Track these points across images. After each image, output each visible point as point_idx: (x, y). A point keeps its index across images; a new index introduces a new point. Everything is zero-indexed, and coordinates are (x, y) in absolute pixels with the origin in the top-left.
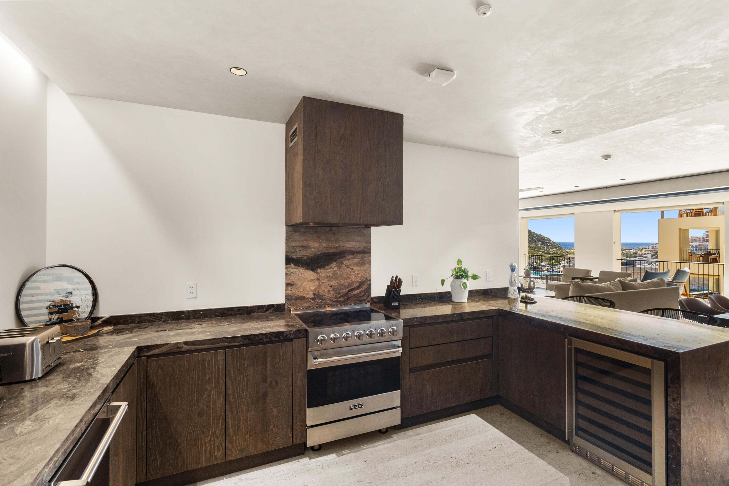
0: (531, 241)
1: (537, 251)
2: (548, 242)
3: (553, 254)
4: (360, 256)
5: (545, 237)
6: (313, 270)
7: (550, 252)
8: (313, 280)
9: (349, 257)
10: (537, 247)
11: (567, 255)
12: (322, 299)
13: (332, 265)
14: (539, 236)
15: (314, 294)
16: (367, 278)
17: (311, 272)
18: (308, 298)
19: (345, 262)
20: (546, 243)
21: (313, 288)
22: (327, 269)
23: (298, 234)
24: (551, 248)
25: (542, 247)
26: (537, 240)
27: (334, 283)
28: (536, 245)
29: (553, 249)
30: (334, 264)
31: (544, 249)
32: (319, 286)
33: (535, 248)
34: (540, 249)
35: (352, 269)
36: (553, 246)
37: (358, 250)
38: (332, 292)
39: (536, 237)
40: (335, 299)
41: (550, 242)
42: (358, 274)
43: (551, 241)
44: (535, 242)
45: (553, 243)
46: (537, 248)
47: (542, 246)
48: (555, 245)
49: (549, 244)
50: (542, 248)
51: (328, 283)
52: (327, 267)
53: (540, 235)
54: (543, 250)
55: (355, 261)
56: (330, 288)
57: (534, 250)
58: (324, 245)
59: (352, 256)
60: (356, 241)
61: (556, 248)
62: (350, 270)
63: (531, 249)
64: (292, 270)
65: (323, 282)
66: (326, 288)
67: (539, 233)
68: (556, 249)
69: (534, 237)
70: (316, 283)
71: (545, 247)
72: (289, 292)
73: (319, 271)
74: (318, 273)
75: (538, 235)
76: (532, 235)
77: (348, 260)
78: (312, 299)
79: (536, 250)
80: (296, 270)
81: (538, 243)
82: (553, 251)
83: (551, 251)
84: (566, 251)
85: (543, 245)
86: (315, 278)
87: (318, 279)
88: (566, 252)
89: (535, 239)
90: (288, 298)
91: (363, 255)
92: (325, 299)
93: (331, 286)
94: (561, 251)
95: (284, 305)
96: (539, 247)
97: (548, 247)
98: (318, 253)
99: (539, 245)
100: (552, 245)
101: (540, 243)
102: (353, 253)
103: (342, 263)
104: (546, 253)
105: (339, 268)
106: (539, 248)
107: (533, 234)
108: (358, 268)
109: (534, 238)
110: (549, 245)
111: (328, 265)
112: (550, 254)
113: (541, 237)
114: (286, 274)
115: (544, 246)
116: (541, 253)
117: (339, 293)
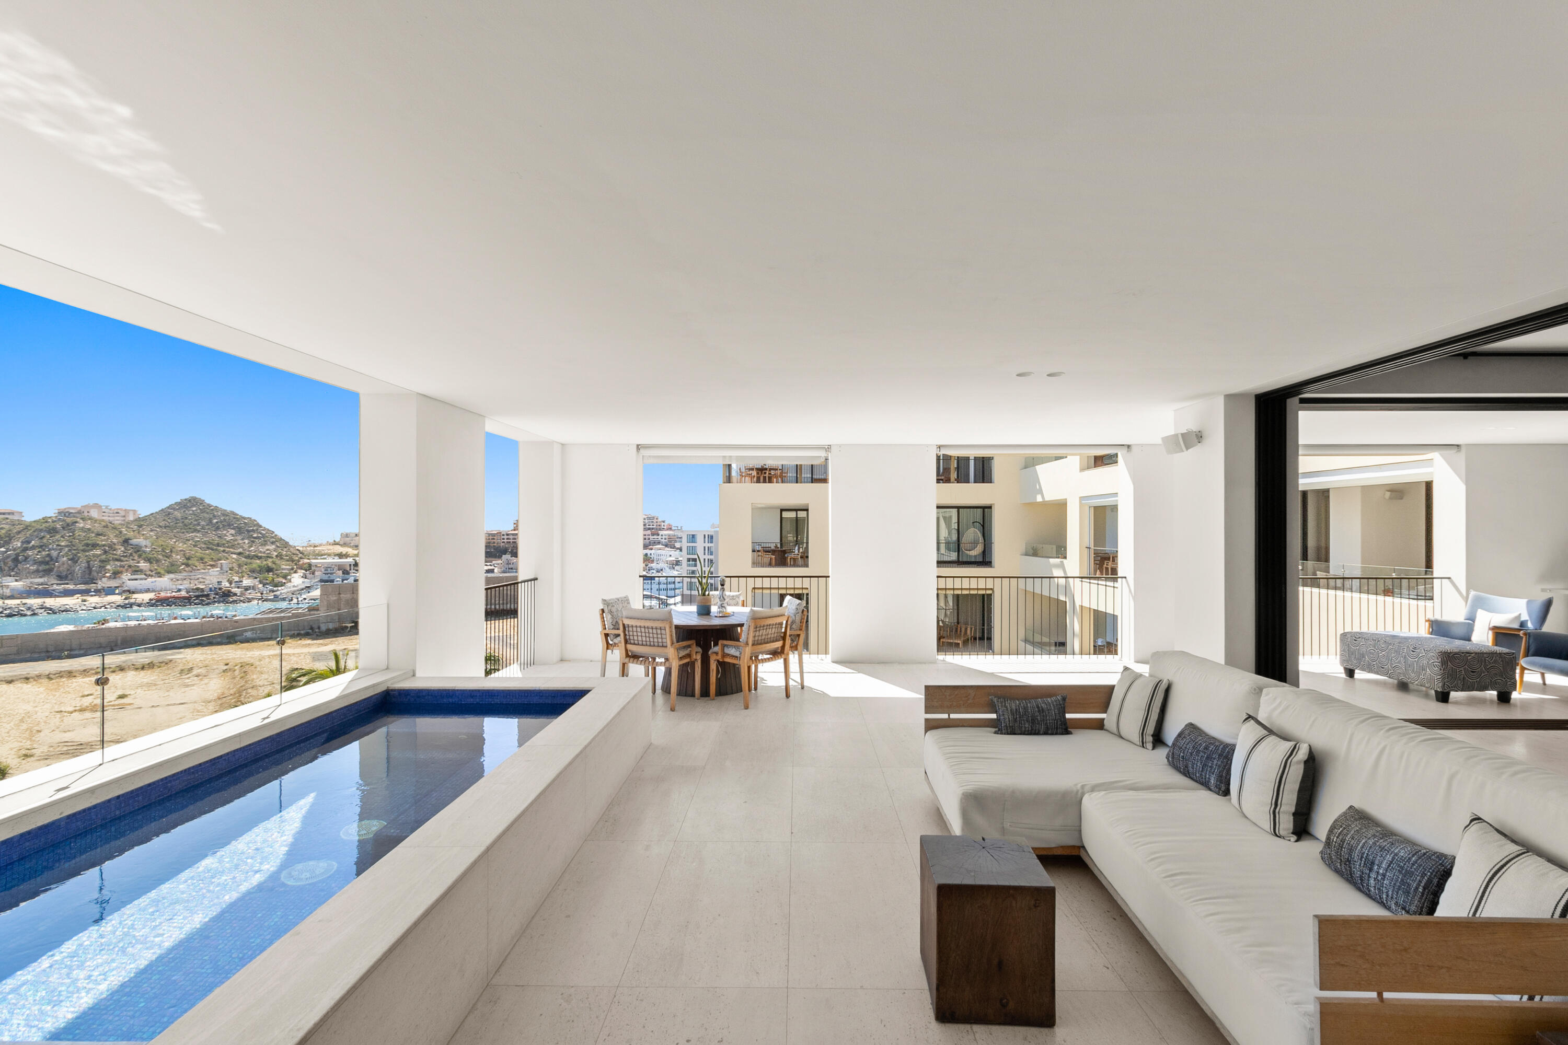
0: (207, 527)
1: (224, 551)
2: (253, 531)
3: (267, 557)
5: (245, 518)
7: (260, 555)
10: (224, 542)
11: (301, 558)
14: (227, 515)
20: (248, 531)
24: (262, 545)
25: (236, 543)
26: (224, 526)
28: (219, 537)
29: (268, 547)
31: (242, 547)
33: (218, 545)
34: (233, 546)
36: (266, 539)
39: (219, 516)
41: (257, 530)
43: (261, 526)
44: (218, 528)
45: (267, 533)
46: (224, 544)
47: (236, 540)
48: (273, 537)
49: (255, 535)
50: (238, 544)
53: (233, 513)
54: (241, 550)
57: (216, 550)
61: (273, 543)
63: (208, 548)
67: (228, 508)
68: (274, 547)
69: (215, 516)
71: (246, 541)
75: (225, 513)
76: (207, 513)
79: (222, 549)
81: (225, 532)
82: (268, 550)
83: (261, 552)
84: (298, 550)
85: (239, 538)
88: (298, 552)
89: (217, 522)
94: (285, 549)
96: (228, 541)
97: (253, 542)
99: (229, 538)
100: (264, 536)
101: (233, 532)
104: (248, 557)
106: (230, 544)
107: (212, 510)
109: (215, 521)
110: (255, 538)
112: (260, 558)
113: (234, 518)
115: (243, 539)
116: (234, 556)
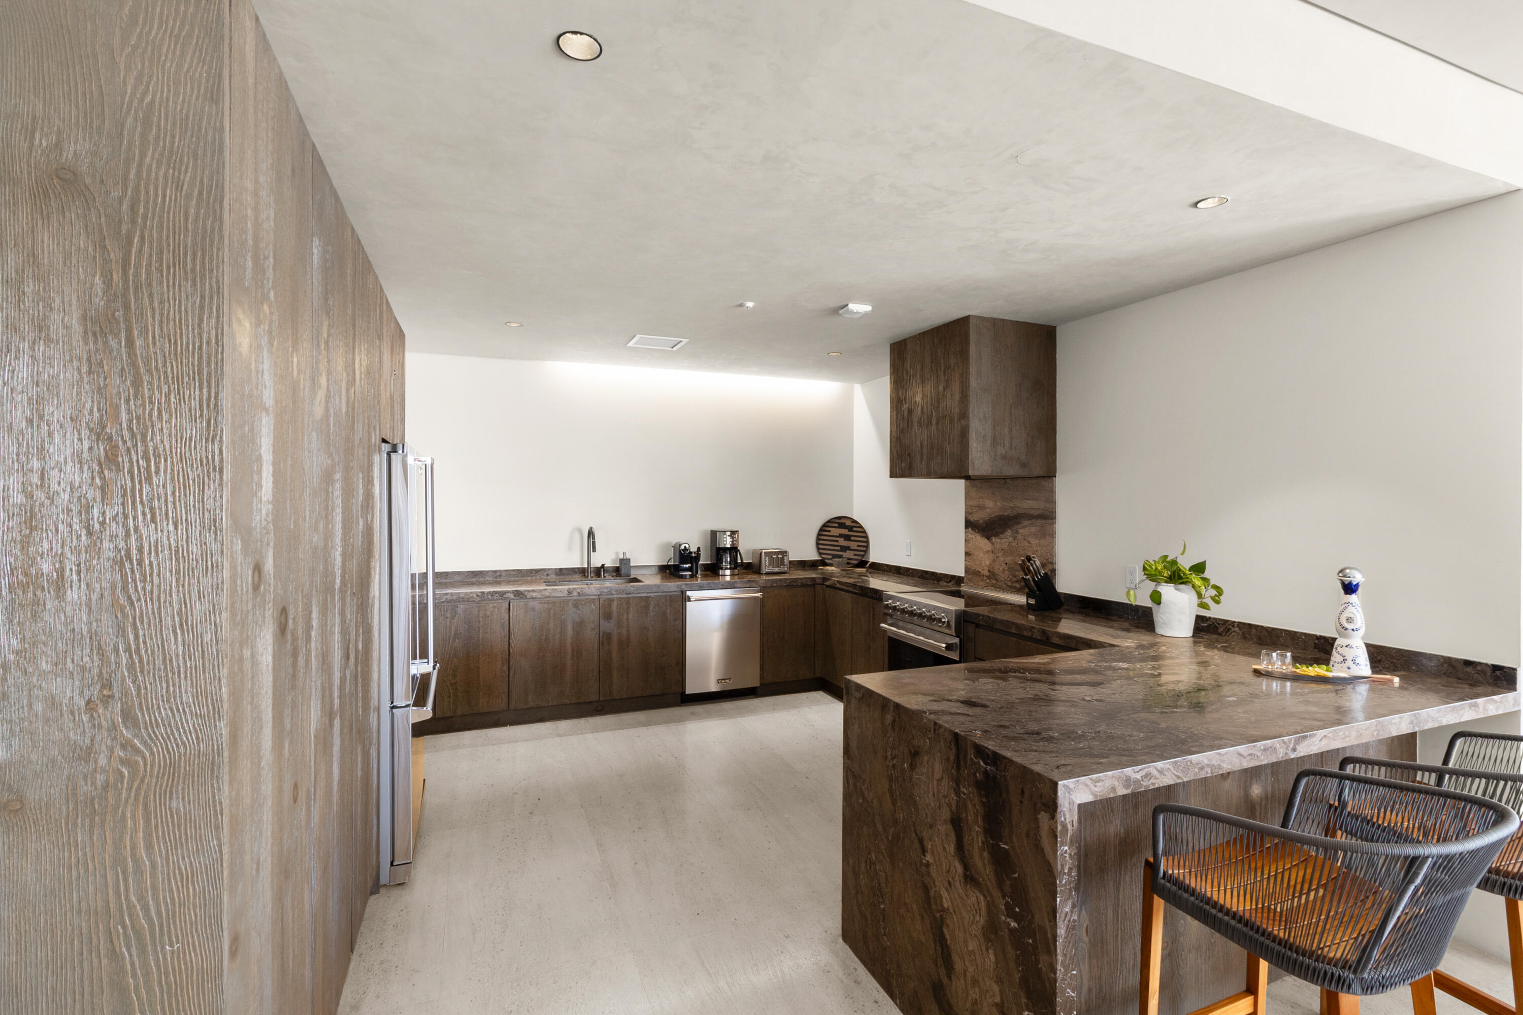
4: (1039, 522)
6: (988, 538)
8: (988, 552)
9: (1026, 523)
12: (997, 580)
13: (1007, 533)
15: (989, 571)
16: (1047, 560)
17: (986, 541)
18: (984, 576)
19: (1021, 531)
21: (988, 563)
22: (1002, 539)
23: (975, 489)
27: (1009, 559)
30: (1009, 533)
32: (994, 561)
35: (1029, 542)
37: (1036, 513)
38: (1007, 572)
40: (1010, 584)
42: (1037, 551)
51: (1002, 559)
52: (1001, 536)
55: (1033, 529)
56: (1004, 565)
58: (998, 504)
59: (1029, 522)
60: (1033, 500)
62: (1026, 544)
64: (970, 536)
65: (997, 557)
66: (1001, 565)
70: (991, 556)
72: (968, 563)
73: (993, 539)
74: (993, 543)
77: (1025, 527)
78: (987, 577)
80: (973, 536)
86: (990, 549)
87: (993, 552)
90: (967, 570)
91: (1043, 521)
92: (1000, 581)
93: (1006, 564)
95: (963, 578)
98: (993, 516)
102: (1031, 517)
103: (1017, 532)
105: (1015, 538)
108: (1037, 541)
111: (1003, 533)
114: (966, 540)
117: (1015, 577)
